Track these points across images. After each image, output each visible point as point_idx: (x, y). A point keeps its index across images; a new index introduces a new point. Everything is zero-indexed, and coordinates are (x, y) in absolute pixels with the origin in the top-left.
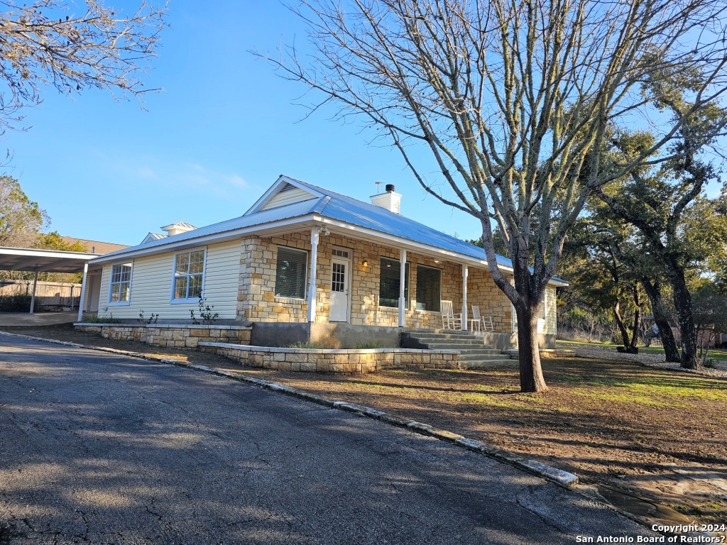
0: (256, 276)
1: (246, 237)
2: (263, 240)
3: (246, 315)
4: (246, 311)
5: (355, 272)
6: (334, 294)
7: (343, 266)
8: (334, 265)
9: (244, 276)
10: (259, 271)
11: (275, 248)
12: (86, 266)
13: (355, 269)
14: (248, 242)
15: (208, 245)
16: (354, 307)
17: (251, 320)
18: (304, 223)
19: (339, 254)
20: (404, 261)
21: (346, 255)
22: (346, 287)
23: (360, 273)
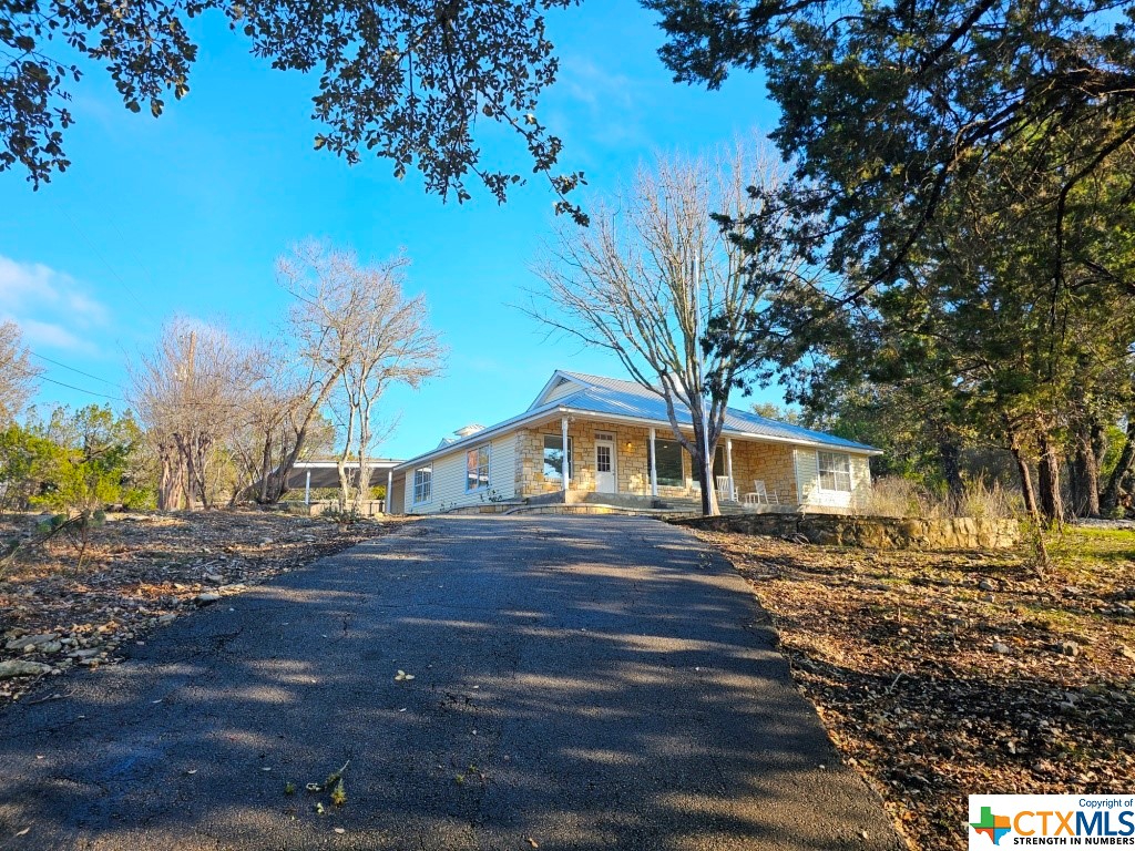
0: (527, 460)
1: (518, 430)
2: (531, 430)
3: (521, 493)
4: (521, 489)
5: (620, 454)
6: (601, 474)
7: (608, 449)
8: (599, 448)
9: (518, 462)
10: (529, 456)
11: (542, 437)
12: (390, 474)
13: (620, 451)
14: (519, 433)
15: (491, 440)
16: (621, 485)
17: (526, 496)
18: (555, 414)
19: (603, 437)
20: (653, 438)
21: (610, 438)
22: (612, 467)
23: (625, 454)
